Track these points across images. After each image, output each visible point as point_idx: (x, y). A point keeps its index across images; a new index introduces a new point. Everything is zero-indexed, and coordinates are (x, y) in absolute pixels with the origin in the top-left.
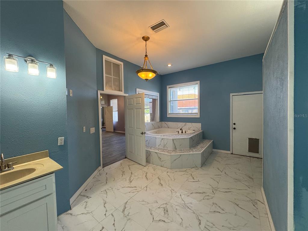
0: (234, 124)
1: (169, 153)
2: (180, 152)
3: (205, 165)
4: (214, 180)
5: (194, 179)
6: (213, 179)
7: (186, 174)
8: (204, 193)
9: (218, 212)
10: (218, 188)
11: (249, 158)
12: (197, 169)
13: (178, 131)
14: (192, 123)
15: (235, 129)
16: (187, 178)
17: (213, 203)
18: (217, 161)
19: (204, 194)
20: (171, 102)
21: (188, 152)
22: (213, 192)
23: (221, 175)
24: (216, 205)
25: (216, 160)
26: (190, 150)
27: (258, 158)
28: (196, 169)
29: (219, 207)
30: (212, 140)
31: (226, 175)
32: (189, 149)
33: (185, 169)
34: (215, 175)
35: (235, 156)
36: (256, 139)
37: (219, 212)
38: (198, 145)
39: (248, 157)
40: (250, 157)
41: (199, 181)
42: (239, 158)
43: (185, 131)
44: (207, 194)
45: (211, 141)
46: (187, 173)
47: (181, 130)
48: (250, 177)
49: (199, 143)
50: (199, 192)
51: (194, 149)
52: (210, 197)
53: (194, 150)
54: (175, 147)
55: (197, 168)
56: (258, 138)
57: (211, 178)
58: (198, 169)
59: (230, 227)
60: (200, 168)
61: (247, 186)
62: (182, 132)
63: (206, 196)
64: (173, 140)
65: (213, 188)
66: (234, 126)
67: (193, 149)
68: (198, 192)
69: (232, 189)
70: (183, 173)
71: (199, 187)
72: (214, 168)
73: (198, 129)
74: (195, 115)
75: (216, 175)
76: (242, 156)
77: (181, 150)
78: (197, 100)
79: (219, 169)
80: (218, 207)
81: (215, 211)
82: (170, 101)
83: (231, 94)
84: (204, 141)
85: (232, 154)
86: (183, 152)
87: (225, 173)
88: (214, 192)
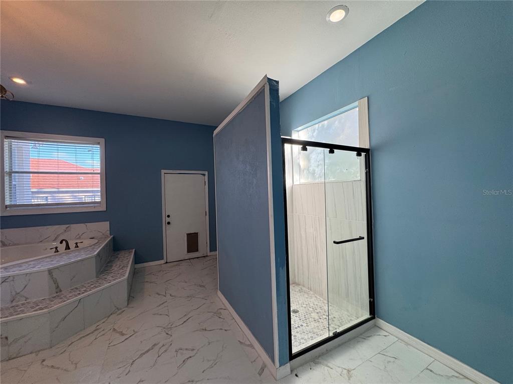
0: (169, 216)
1: (41, 309)
2: (76, 293)
3: (133, 297)
4: (161, 315)
5: (123, 334)
6: (158, 314)
7: (99, 335)
8: (155, 345)
9: (188, 359)
10: (171, 324)
11: (188, 261)
12: (120, 314)
13: (56, 248)
14: (88, 224)
15: (169, 223)
16: (108, 342)
17: (176, 351)
18: (151, 283)
19: (156, 347)
20: (13, 174)
21: (97, 287)
22: (167, 334)
23: (166, 302)
24: (182, 351)
25: (147, 282)
26: (100, 281)
27: (197, 258)
28: (118, 315)
29: (186, 349)
30: (134, 250)
31: (173, 297)
32: (95, 279)
33: (93, 328)
34: (157, 307)
35: (172, 264)
36: (195, 233)
37: (190, 357)
38: (111, 266)
39: (186, 261)
40: (189, 259)
41: (135, 332)
42: (177, 265)
43: (76, 244)
44: (161, 344)
45: (132, 252)
46: (103, 333)
47: (61, 242)
48: (201, 286)
49: (110, 261)
50: (146, 350)
51: (108, 275)
52: (167, 346)
53: (109, 277)
54: (58, 287)
55: (120, 311)
56: (196, 232)
57: (154, 314)
58: (123, 311)
59: (212, 365)
60: (126, 307)
61: (203, 298)
62: (68, 248)
63: (160, 348)
64: (50, 272)
65: (164, 328)
66: (168, 220)
67: (106, 277)
68: (144, 352)
69: (190, 312)
70: (92, 337)
71: (141, 342)
72: (150, 296)
73: (103, 235)
74: (95, 207)
75: (159, 306)
76: (181, 262)
77: (76, 288)
78: (99, 175)
79: (159, 295)
80: (185, 352)
81: (184, 361)
82: (10, 173)
83: (162, 170)
84: (118, 254)
85: (167, 263)
86: (86, 291)
87: (171, 295)
88: (169, 333)
